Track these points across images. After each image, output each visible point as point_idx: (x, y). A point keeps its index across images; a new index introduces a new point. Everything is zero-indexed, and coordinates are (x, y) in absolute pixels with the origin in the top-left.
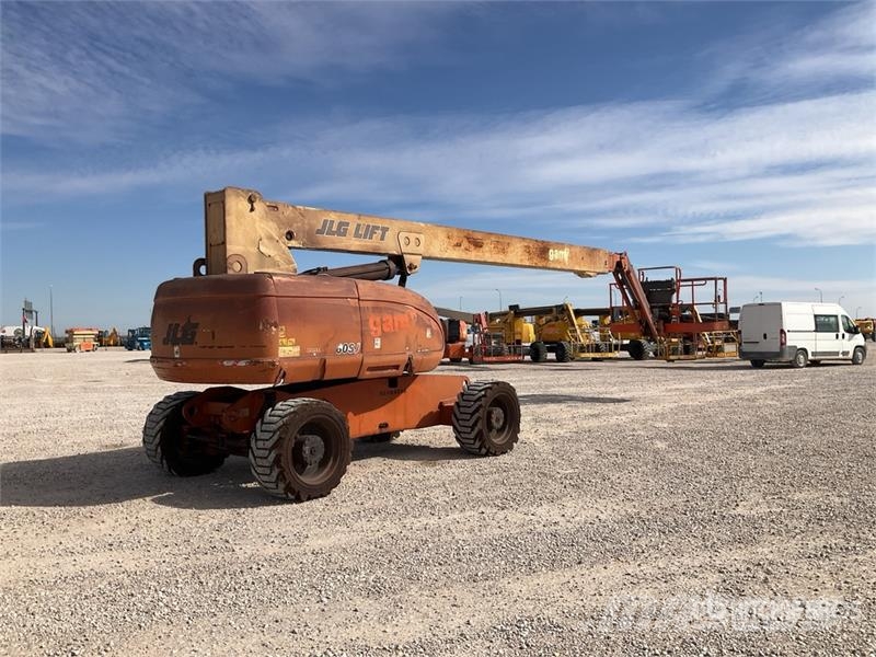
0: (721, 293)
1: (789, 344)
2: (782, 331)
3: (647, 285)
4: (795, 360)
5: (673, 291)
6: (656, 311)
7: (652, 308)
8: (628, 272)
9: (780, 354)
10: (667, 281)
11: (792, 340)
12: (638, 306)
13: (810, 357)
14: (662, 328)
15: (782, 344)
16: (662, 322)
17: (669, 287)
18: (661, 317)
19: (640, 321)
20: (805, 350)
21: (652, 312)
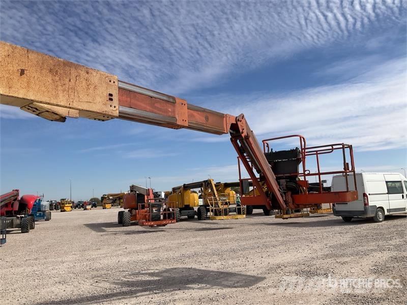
0: (348, 160)
1: (371, 204)
2: (365, 195)
3: (271, 156)
4: (376, 216)
5: (298, 161)
6: (283, 181)
7: (278, 179)
8: (247, 137)
9: (364, 212)
10: (292, 151)
11: (373, 201)
12: (264, 178)
13: (386, 213)
14: (290, 200)
15: (366, 205)
16: (290, 193)
17: (294, 157)
18: (288, 189)
19: (267, 193)
20: (382, 208)
21: (279, 184)
